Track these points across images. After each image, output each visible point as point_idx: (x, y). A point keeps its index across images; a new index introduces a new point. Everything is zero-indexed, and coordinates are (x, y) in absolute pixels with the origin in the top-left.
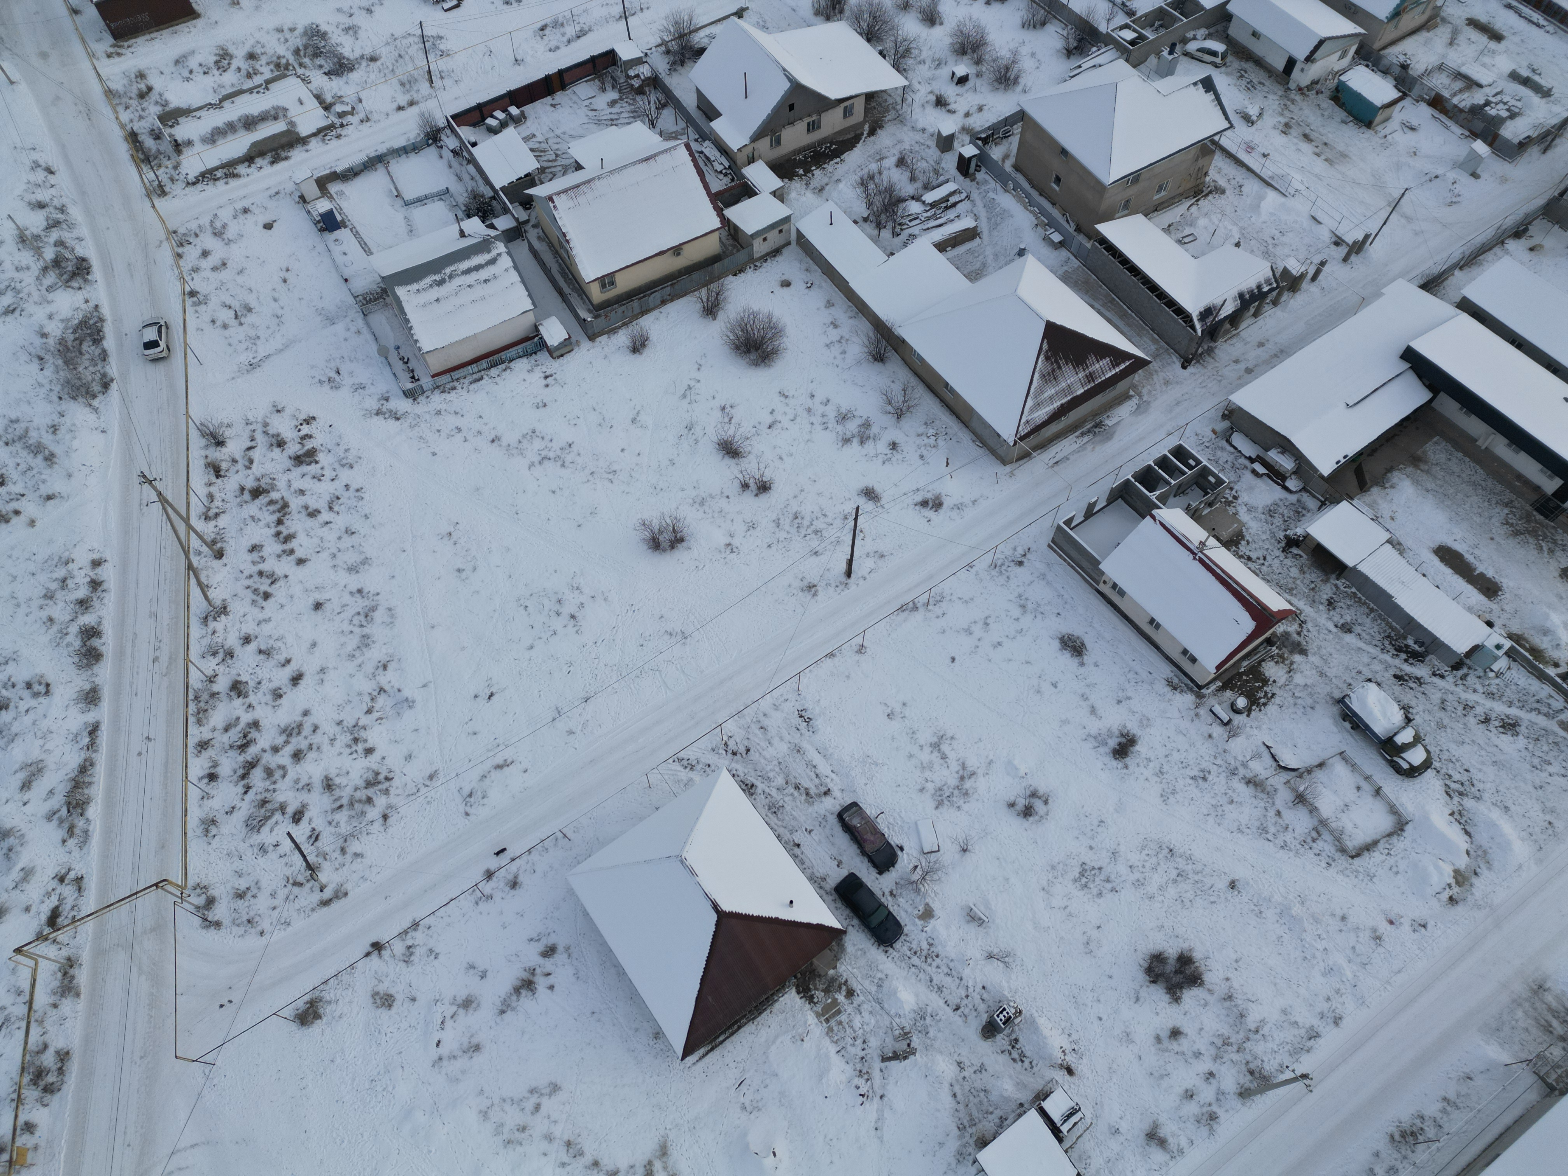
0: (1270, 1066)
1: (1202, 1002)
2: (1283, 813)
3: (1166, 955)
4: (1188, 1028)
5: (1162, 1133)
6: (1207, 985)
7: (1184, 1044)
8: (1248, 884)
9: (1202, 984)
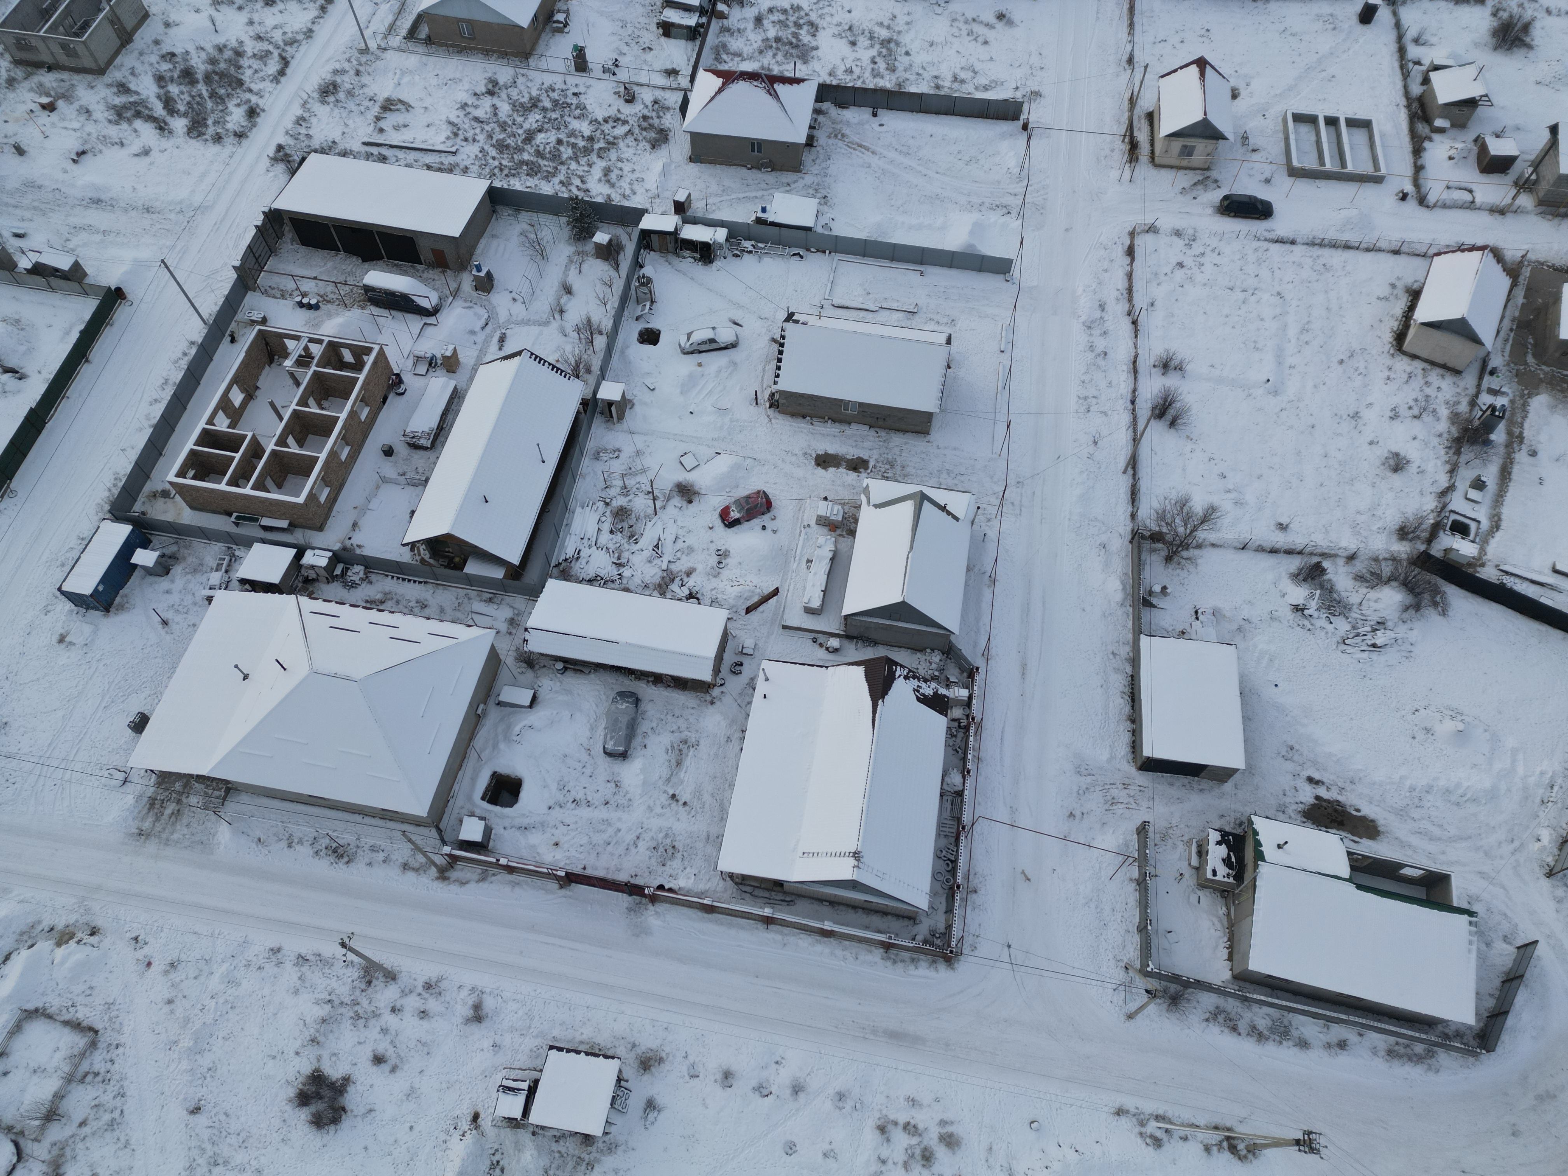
0: (354, 973)
1: (333, 1059)
2: (80, 1120)
3: (309, 1118)
4: (366, 1053)
5: (470, 1013)
6: (315, 1065)
7: (383, 1046)
8: (185, 1099)
9: (317, 1070)
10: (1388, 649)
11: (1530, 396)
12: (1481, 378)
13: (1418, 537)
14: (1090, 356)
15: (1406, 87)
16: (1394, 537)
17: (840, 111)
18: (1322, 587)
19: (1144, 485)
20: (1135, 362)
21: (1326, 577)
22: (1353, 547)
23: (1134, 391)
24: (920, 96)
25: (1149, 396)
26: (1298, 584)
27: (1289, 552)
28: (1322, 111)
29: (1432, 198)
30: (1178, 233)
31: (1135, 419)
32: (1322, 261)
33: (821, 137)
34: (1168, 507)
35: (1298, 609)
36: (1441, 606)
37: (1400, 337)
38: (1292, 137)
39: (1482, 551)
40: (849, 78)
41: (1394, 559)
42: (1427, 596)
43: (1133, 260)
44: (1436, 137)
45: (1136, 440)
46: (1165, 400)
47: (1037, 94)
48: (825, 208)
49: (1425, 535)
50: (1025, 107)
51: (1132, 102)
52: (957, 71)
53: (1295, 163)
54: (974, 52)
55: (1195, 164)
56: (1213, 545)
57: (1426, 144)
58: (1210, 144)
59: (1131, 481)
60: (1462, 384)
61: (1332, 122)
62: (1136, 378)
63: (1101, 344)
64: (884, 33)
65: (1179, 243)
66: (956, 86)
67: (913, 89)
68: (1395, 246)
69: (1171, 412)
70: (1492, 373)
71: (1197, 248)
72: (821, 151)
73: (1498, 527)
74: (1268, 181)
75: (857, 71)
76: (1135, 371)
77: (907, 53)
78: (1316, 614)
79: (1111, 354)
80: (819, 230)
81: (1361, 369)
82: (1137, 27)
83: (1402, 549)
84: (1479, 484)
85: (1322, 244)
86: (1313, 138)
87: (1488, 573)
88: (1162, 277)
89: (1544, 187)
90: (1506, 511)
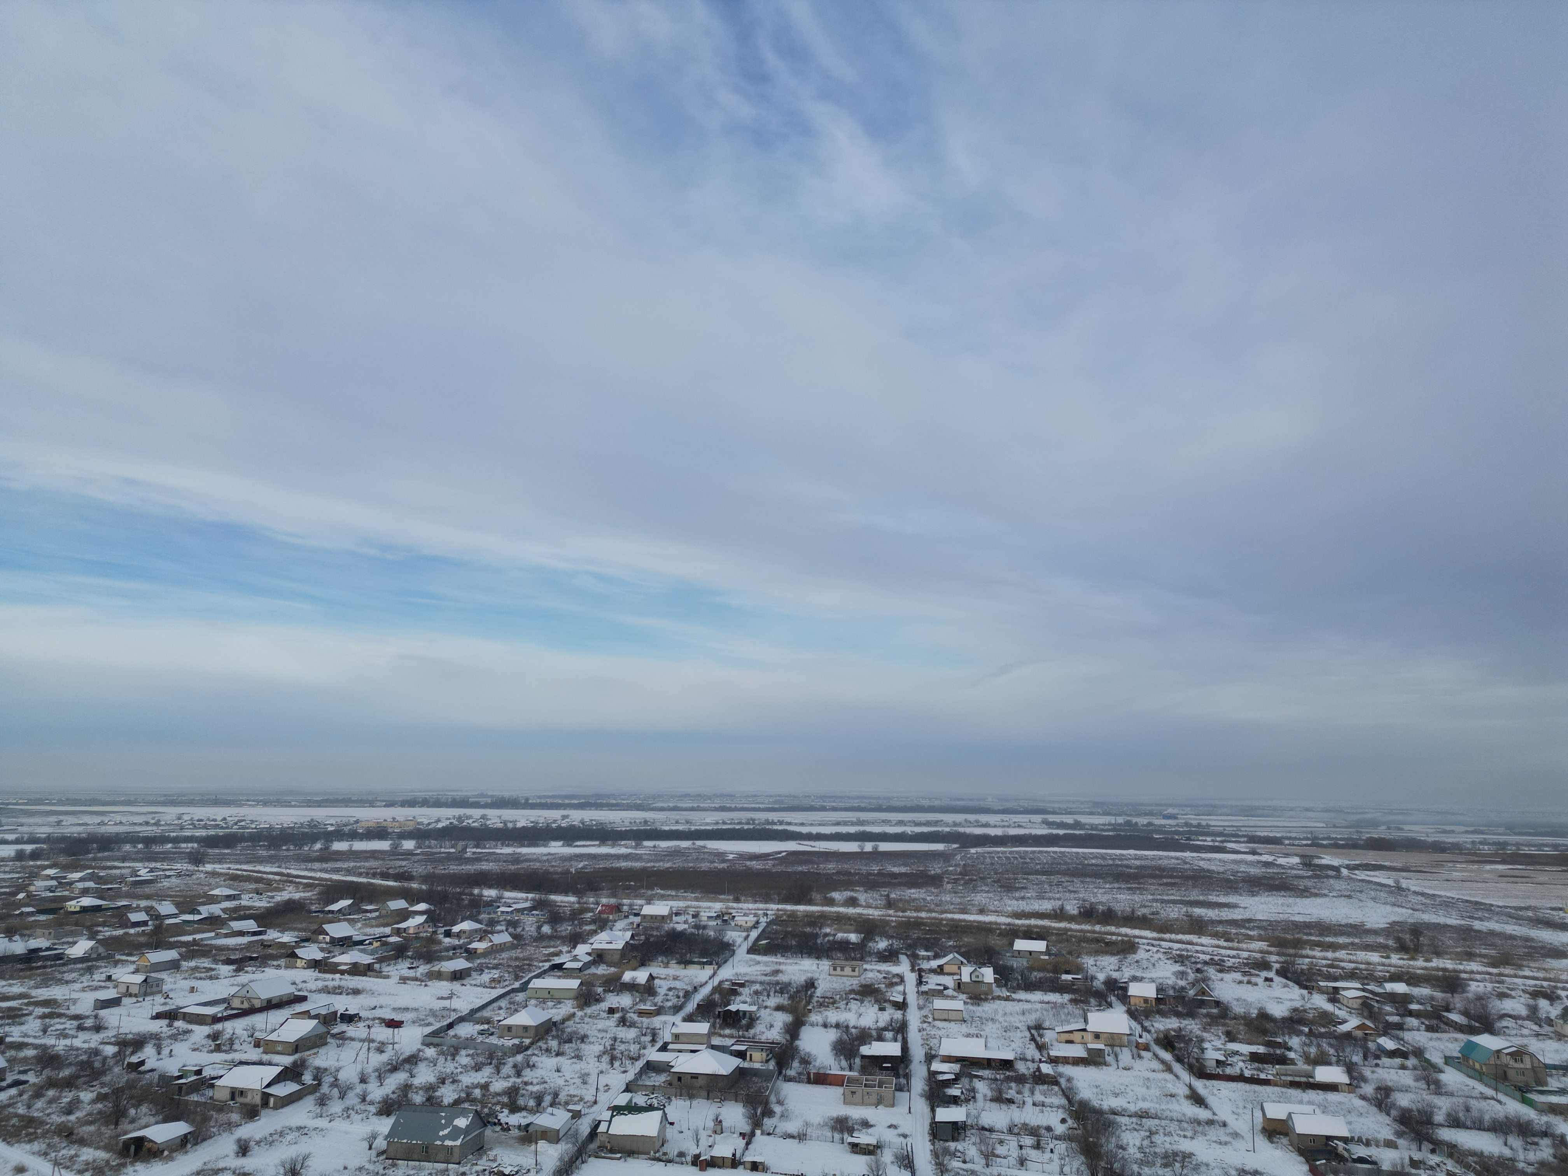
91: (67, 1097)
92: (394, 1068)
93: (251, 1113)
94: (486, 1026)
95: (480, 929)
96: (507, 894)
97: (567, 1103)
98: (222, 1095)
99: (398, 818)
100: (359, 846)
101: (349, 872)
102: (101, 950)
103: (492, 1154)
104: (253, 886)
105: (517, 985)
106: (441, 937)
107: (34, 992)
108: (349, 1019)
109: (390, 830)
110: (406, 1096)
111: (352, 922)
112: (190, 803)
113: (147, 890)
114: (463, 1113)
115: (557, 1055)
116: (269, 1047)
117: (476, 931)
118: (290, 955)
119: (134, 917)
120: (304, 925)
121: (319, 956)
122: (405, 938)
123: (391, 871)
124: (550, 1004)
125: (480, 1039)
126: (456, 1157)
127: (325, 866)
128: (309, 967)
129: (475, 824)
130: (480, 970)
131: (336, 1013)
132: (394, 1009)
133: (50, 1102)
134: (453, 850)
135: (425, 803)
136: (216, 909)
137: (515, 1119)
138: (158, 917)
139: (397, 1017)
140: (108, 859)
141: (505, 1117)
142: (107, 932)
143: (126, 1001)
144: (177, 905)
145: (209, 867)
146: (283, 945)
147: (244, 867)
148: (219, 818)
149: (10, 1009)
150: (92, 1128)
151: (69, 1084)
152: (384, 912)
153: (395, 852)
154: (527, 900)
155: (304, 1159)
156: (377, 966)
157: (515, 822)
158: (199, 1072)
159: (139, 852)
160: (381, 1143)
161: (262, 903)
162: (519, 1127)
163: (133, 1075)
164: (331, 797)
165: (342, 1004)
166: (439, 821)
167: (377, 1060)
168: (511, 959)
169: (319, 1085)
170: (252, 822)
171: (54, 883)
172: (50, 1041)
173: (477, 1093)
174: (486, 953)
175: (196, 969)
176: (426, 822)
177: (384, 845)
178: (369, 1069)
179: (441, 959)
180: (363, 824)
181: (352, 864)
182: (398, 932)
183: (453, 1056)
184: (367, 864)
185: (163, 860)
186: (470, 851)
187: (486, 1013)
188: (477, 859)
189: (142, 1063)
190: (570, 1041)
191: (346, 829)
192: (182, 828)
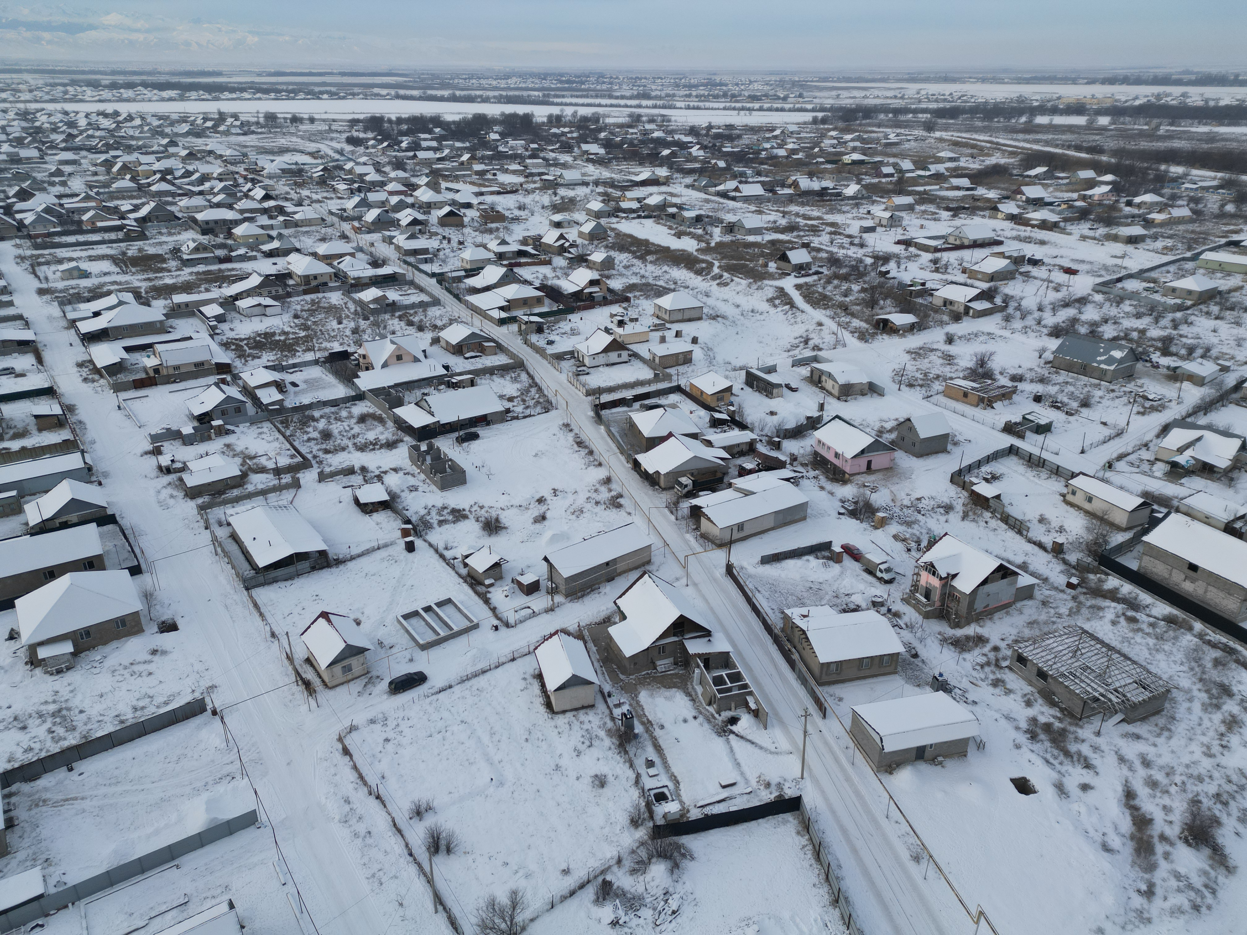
10: (683, 908)
11: (636, 696)
12: (606, 702)
13: (644, 819)
14: (359, 841)
15: (457, 573)
16: (632, 829)
17: (32, 784)
18: (617, 896)
19: (456, 911)
20: (395, 825)
21: (615, 887)
22: (615, 854)
23: (407, 845)
24: (109, 735)
25: (420, 842)
26: (603, 905)
27: (582, 886)
28: (418, 606)
29: (511, 621)
30: (372, 721)
31: (419, 865)
32: (474, 688)
33: (21, 814)
34: (484, 916)
35: (615, 923)
36: (687, 855)
37: (549, 705)
38: (410, 629)
39: (682, 802)
40: (30, 755)
41: (642, 844)
42: (676, 854)
43: (351, 756)
44: (490, 589)
45: (430, 881)
46: (433, 837)
47: (213, 687)
48: (51, 869)
49: (646, 815)
50: (208, 700)
51: (290, 658)
52: (135, 703)
53: (421, 642)
54: (143, 685)
55: (357, 674)
56: (532, 920)
57: (489, 595)
58: (360, 658)
59: (445, 915)
60: (599, 711)
61: (428, 609)
62: (402, 836)
63: (361, 828)
64: (52, 708)
65: (377, 727)
66: (138, 713)
67: (100, 734)
68: (510, 657)
69: (443, 843)
70: (609, 696)
71: (391, 723)
72: (26, 825)
73: (678, 782)
74: (411, 660)
75: (37, 746)
76: (399, 831)
77: (81, 712)
78: (627, 919)
79: (374, 831)
80: (52, 890)
81: (541, 738)
82: (267, 615)
83: (641, 833)
84: (650, 764)
85: (468, 679)
86: (423, 623)
87: (695, 814)
88: (379, 755)
89: (562, 587)
90: (675, 769)
91: (845, 286)
92: (1066, 305)
93: (957, 318)
94: (1152, 285)
95: (1161, 202)
96: (1195, 172)
97: (1217, 358)
98: (938, 302)
99: (1097, 95)
100: (1059, 120)
101: (1047, 143)
102: (864, 192)
103: (1139, 382)
104: (970, 151)
105: (1188, 254)
106: (1122, 205)
107: (826, 217)
108: (1034, 262)
109: (1088, 107)
110: (1073, 326)
111: (1045, 186)
112: (927, 80)
113: (894, 150)
114: (1120, 348)
115: (1217, 318)
116: (973, 274)
117: (1157, 203)
118: (993, 208)
119: (886, 170)
120: (1006, 185)
121: (1015, 211)
122: (1089, 204)
123: (1084, 144)
124: (1219, 275)
125: (1145, 294)
126: (1108, 377)
127: (1028, 137)
128: (1007, 219)
129: (1174, 102)
130: (1155, 237)
131: (1024, 257)
132: (1072, 260)
133: (835, 287)
134: (1146, 127)
135: (1126, 80)
136: (940, 168)
137: (1165, 361)
138: (901, 171)
139: (1074, 267)
140: (869, 125)
141: (1156, 357)
142: (868, 180)
143: (879, 229)
144: (914, 163)
145: (938, 134)
146: (988, 200)
147: (964, 135)
148: (947, 93)
149: (813, 226)
150: (858, 308)
151: (845, 278)
152: (1074, 180)
153: (1090, 128)
154: (1214, 178)
155: (991, 355)
156: (1062, 224)
157: (1217, 100)
158: (923, 284)
159: (889, 120)
160: (1049, 356)
161: (975, 165)
162: (1168, 368)
163: (882, 279)
164: (1039, 75)
165: (1030, 250)
166: (1136, 98)
167: (1053, 296)
168: (1187, 231)
169: (1006, 306)
170: (972, 96)
171: (835, 142)
172: (835, 250)
173: (1135, 335)
174: (1162, 224)
175: (924, 212)
176: (1123, 99)
177: (1080, 120)
178: (1046, 302)
179: (1119, 224)
180: (1064, 100)
181: (1050, 137)
182: (1084, 198)
183: (1118, 304)
184: (1064, 137)
185: (905, 127)
186: (1163, 129)
187: (1154, 275)
188: (1170, 137)
189: (888, 272)
190: (1232, 309)
191: (1049, 105)
192: (920, 101)
